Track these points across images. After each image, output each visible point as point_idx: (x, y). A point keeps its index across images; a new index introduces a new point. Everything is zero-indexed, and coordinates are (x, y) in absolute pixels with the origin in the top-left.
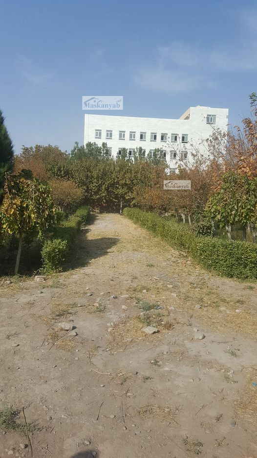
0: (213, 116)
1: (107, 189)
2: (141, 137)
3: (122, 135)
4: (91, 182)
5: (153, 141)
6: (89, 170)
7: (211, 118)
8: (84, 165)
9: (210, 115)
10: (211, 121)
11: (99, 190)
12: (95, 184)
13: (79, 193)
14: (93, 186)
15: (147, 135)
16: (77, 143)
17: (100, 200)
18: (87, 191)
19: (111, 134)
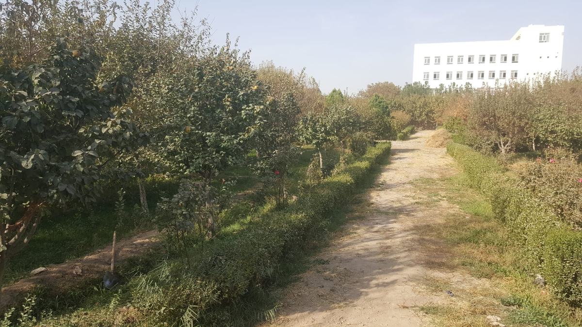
0: (546, 34)
1: (427, 115)
2: (469, 60)
3: (450, 60)
4: (416, 110)
5: (481, 63)
6: (414, 103)
7: (545, 36)
8: (411, 99)
9: (543, 34)
10: (544, 39)
11: (421, 115)
12: (418, 111)
13: (407, 118)
14: (417, 113)
15: (475, 57)
16: (406, 83)
17: (422, 122)
18: (413, 116)
19: (439, 60)
